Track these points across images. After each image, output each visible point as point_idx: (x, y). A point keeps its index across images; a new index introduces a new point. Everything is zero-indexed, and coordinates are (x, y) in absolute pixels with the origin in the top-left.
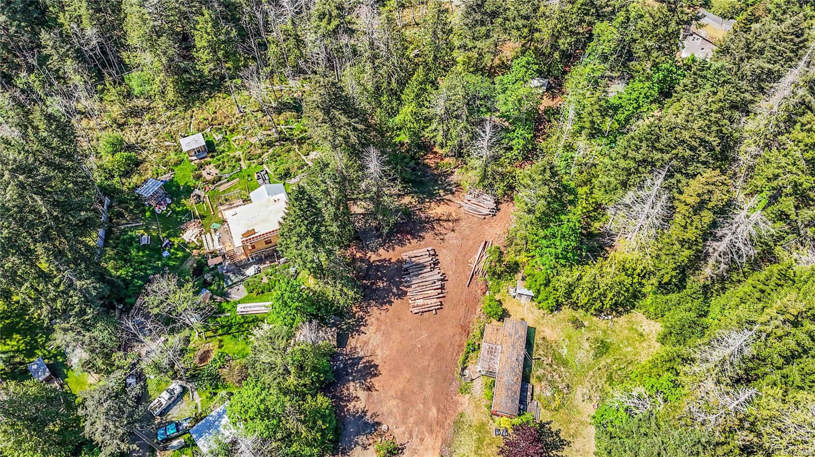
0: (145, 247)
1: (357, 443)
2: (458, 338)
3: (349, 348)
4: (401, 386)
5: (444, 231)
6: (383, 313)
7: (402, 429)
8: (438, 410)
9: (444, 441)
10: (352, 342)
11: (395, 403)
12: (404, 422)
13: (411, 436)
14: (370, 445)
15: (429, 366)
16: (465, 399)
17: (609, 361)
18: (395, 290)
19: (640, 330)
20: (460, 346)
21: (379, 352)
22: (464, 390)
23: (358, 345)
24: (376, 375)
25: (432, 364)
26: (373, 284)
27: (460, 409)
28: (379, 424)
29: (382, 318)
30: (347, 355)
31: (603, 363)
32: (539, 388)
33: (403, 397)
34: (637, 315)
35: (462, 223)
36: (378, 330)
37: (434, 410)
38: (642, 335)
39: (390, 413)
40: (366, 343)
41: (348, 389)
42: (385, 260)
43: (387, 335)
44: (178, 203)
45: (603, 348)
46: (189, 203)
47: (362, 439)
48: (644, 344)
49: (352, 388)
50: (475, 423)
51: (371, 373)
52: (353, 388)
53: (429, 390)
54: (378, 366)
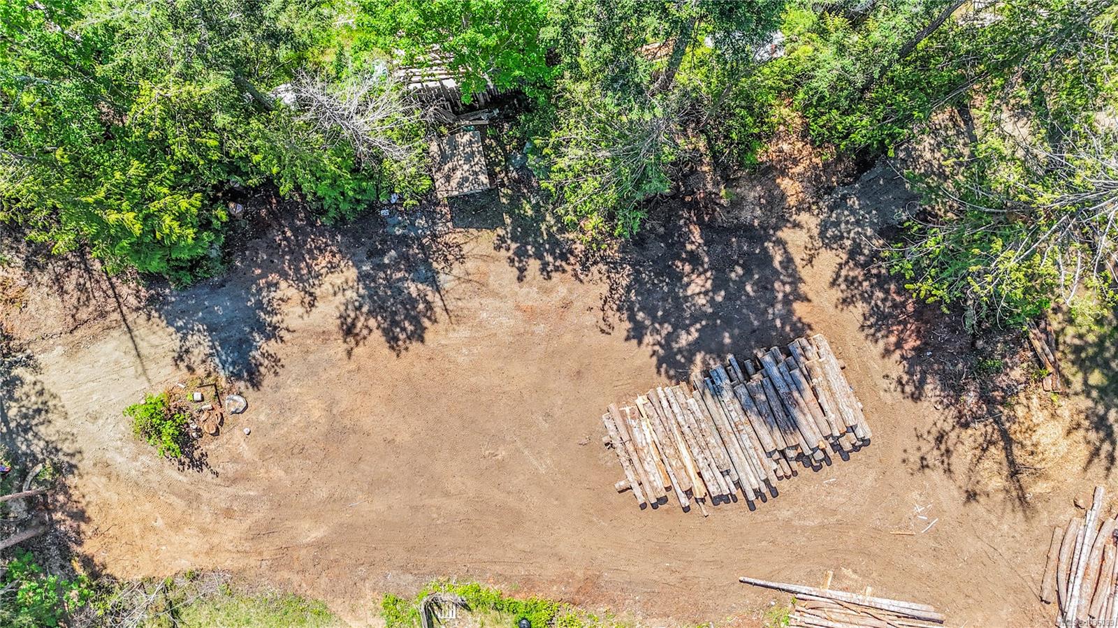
1: (184, 332)
4: (367, 422)
5: (960, 461)
7: (247, 451)
9: (239, 575)
10: (479, 243)
11: (316, 414)
12: (267, 452)
13: (234, 481)
14: (190, 369)
15: (447, 494)
23: (470, 265)
24: (392, 340)
26: (694, 259)
27: (337, 606)
30: (434, 237)
33: (337, 432)
36: (531, 314)
37: (317, 534)
42: (796, 280)
49: (337, 279)
51: (395, 323)
52: (337, 283)
54: (421, 339)
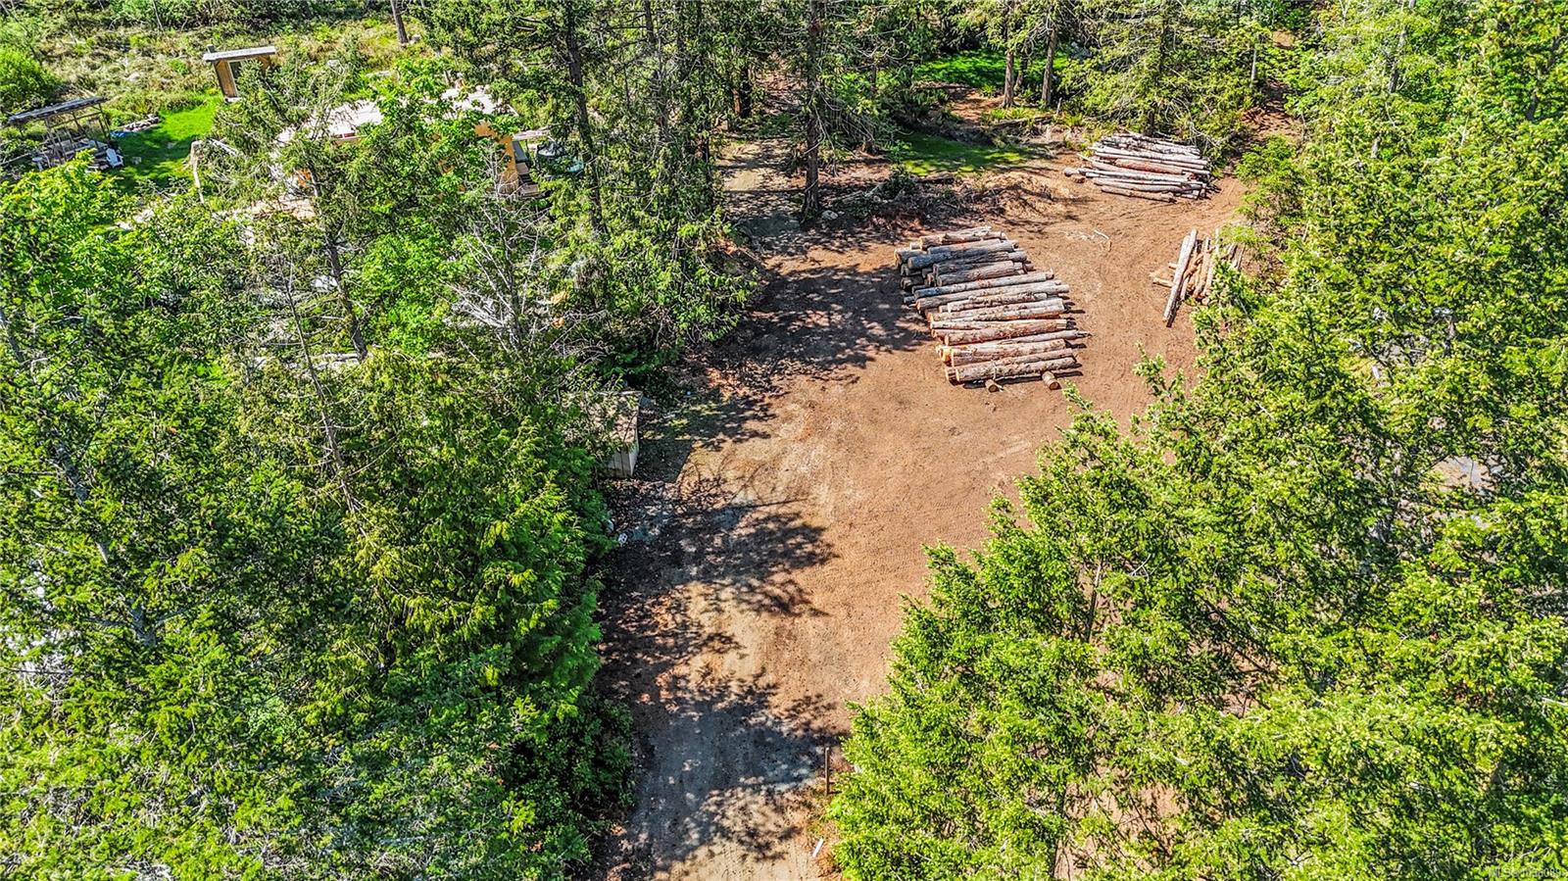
1: (713, 828)
3: (687, 485)
5: (1037, 218)
6: (835, 389)
10: (706, 464)
18: (878, 332)
21: (823, 493)
28: (833, 742)
30: (679, 502)
36: (814, 431)
41: (679, 607)
42: (834, 268)
43: (853, 445)
46: (183, 167)
49: (697, 606)
51: (788, 553)
52: (704, 607)
54: (820, 530)
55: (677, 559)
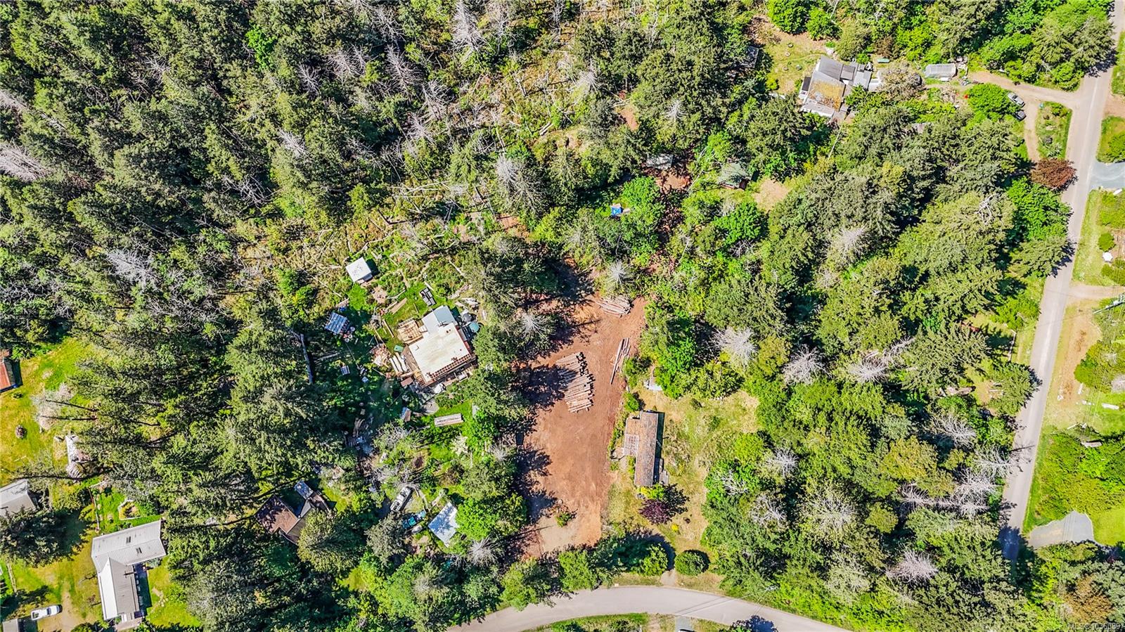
0: (347, 377)
2: (606, 428)
3: (525, 444)
4: (568, 470)
5: (588, 333)
6: (548, 413)
7: (572, 501)
8: (597, 485)
9: (602, 506)
10: (527, 439)
11: (565, 483)
12: (573, 496)
13: (579, 505)
14: (551, 514)
15: (587, 452)
16: (615, 474)
17: (719, 433)
18: (554, 393)
19: (743, 405)
20: (609, 434)
21: (548, 445)
22: (615, 468)
23: (532, 442)
25: (589, 450)
27: (612, 482)
28: (556, 499)
29: (547, 418)
30: (525, 450)
31: (715, 435)
32: (667, 460)
33: (569, 478)
34: (742, 393)
35: (603, 323)
36: (545, 428)
37: (593, 485)
38: (744, 410)
39: (563, 491)
40: (538, 439)
43: (553, 431)
44: (360, 329)
45: (715, 422)
46: (371, 328)
47: (545, 511)
48: (746, 417)
49: (532, 475)
50: (623, 490)
51: (545, 462)
52: (534, 475)
53: (588, 472)
54: (549, 456)
55: (528, 465)
